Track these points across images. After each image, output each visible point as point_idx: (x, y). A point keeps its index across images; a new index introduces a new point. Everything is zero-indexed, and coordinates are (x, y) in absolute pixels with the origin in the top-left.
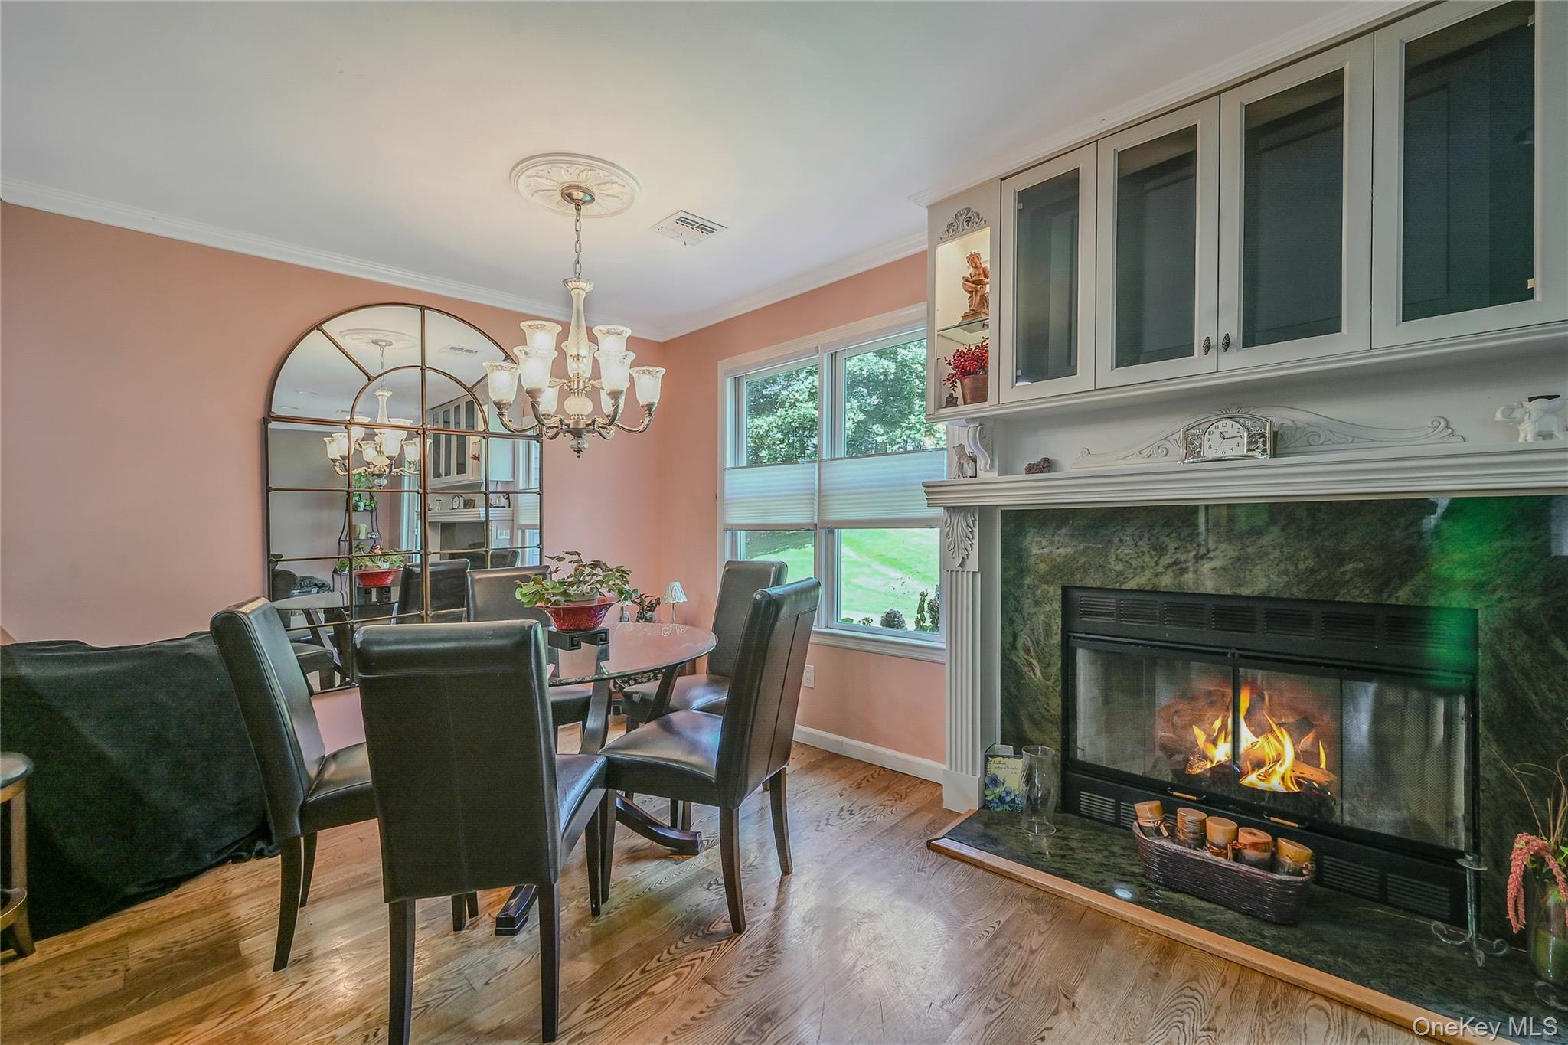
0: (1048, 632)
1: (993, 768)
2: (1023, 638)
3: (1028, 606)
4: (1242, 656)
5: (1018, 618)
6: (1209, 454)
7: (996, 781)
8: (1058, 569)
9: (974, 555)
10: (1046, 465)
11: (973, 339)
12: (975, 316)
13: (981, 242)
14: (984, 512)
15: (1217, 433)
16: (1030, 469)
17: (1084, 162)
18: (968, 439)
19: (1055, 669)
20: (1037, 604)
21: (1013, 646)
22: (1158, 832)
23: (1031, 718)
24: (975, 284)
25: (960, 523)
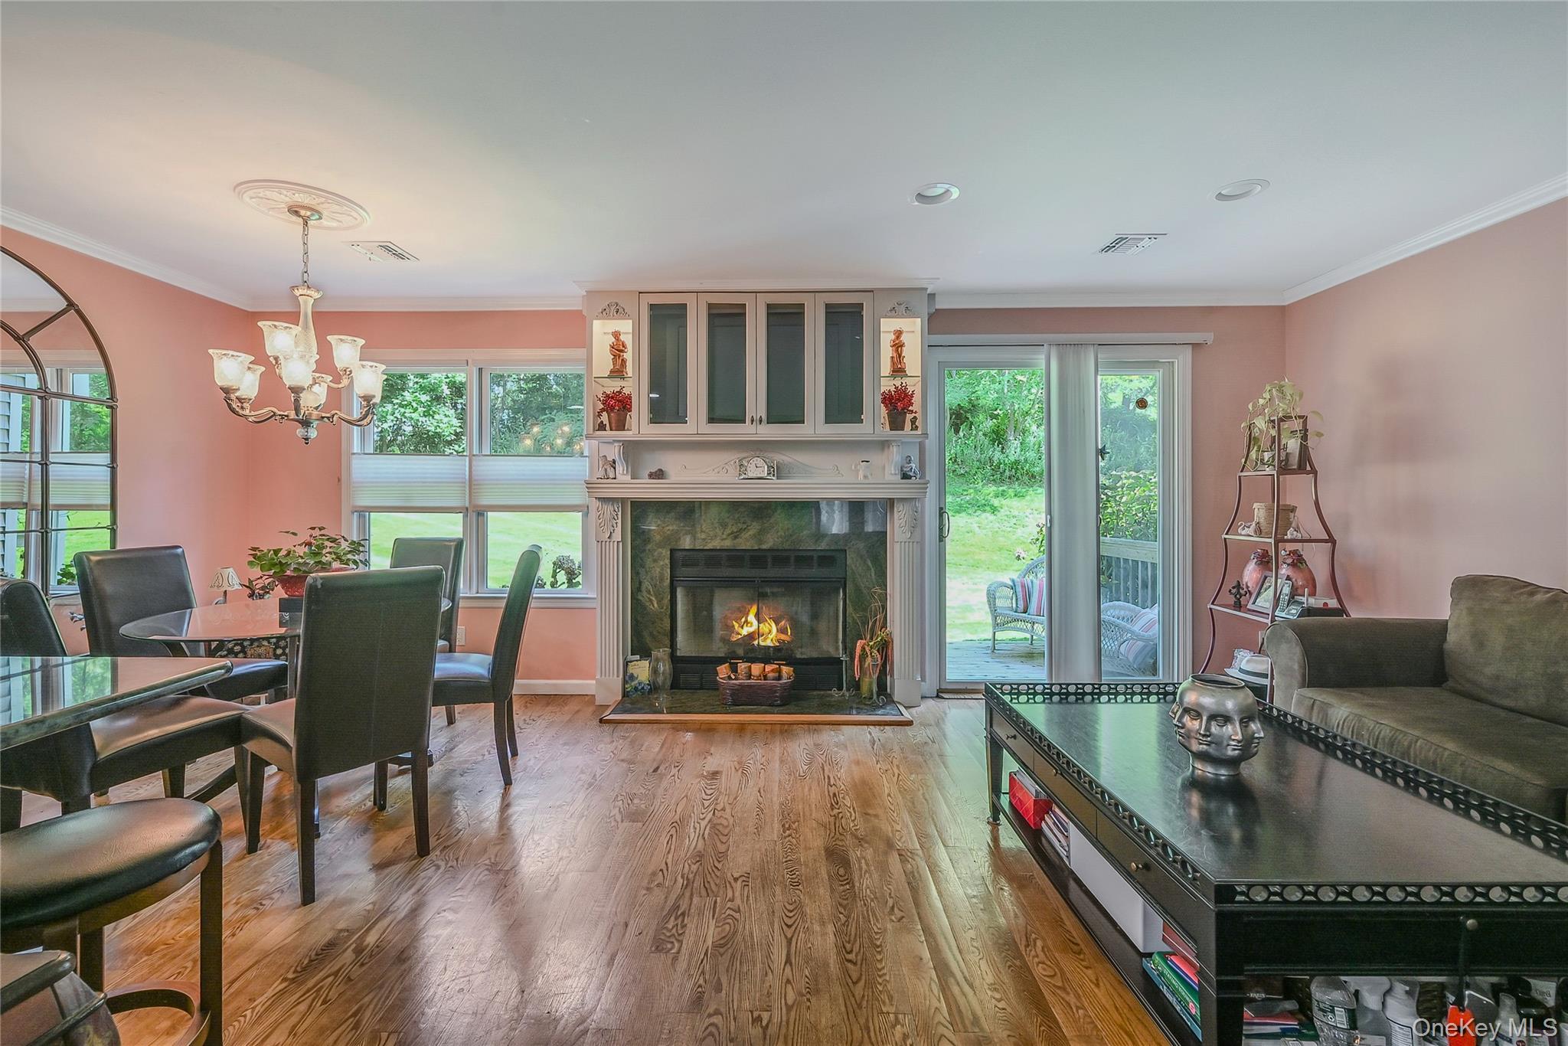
0: (662, 580)
1: (631, 670)
2: (646, 584)
3: (649, 562)
4: (762, 581)
5: (642, 571)
6: (751, 475)
7: (632, 677)
8: (667, 539)
9: (619, 530)
10: (659, 474)
11: (613, 386)
12: (618, 372)
13: (625, 327)
14: (623, 500)
15: (753, 464)
16: (651, 476)
17: (690, 301)
18: (614, 452)
19: (667, 601)
20: (655, 561)
21: (639, 590)
22: (729, 678)
23: (651, 634)
24: (618, 350)
25: (609, 509)
